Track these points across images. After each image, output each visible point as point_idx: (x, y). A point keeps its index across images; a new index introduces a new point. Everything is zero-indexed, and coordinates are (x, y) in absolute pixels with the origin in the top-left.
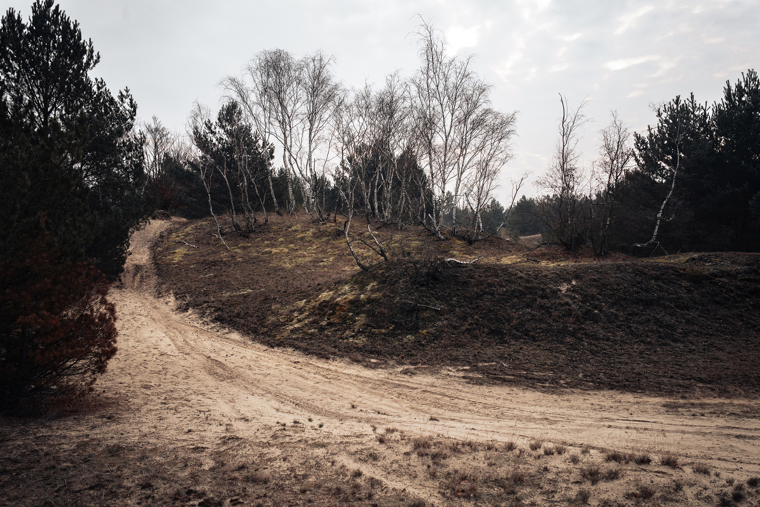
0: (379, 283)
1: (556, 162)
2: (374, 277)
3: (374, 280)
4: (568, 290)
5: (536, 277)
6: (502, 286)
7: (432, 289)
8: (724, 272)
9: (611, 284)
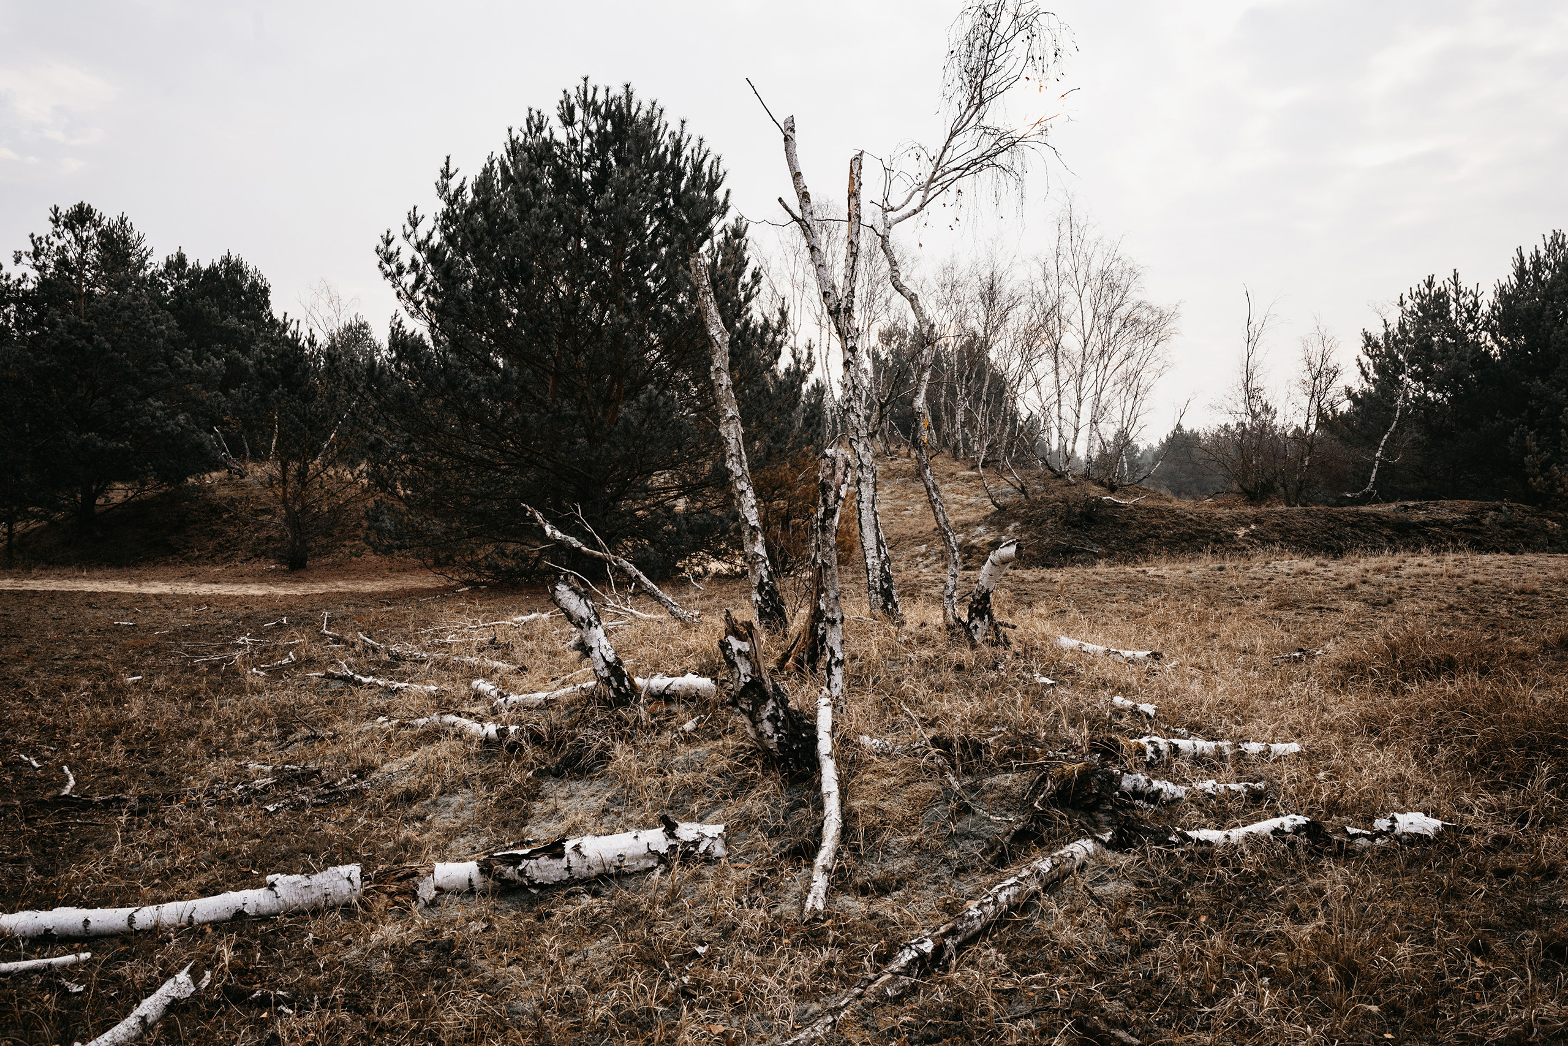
0: (1022, 524)
1: (1240, 378)
2: (1016, 518)
3: (1016, 520)
4: (1245, 535)
5: (1209, 519)
6: (1169, 529)
7: (1086, 531)
8: (1438, 520)
9: (1296, 530)
